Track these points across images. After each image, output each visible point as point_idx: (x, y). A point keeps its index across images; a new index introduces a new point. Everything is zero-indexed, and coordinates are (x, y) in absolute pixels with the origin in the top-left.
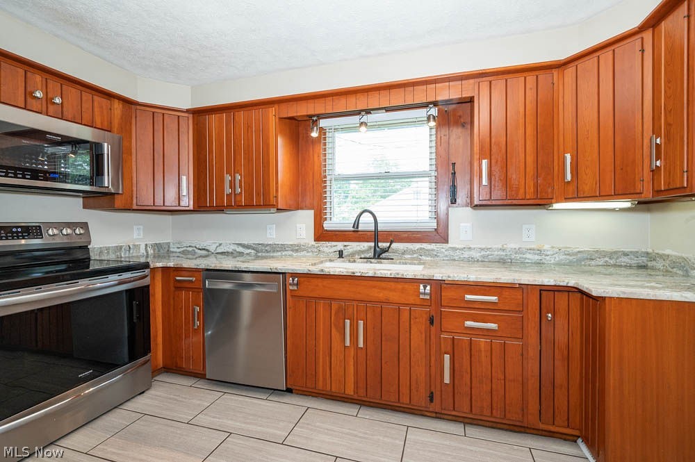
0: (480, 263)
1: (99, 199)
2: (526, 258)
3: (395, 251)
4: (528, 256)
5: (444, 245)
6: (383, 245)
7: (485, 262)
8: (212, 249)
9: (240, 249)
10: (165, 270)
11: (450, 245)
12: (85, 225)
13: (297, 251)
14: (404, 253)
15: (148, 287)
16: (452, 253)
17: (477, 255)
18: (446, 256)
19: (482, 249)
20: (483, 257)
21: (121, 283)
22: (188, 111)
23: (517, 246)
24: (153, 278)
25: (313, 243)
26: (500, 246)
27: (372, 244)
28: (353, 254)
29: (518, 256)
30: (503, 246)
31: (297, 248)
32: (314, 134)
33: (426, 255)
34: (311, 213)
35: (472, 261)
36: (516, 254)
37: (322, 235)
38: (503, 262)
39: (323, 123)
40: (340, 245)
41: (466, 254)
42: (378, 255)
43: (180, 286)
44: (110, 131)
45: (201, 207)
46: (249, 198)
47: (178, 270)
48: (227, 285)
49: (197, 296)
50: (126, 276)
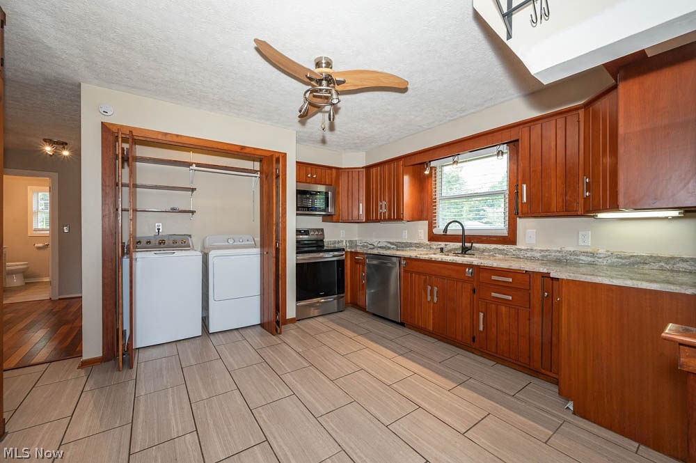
0: (540, 261)
1: (328, 218)
2: (580, 260)
3: (478, 249)
4: (582, 258)
5: (513, 247)
6: (468, 245)
7: (545, 260)
8: (375, 244)
9: (389, 245)
10: (351, 252)
11: (518, 246)
12: (322, 230)
14: (484, 251)
15: (344, 260)
16: (518, 253)
17: (538, 255)
18: (514, 255)
19: (542, 251)
20: (543, 256)
21: (334, 256)
22: (363, 168)
23: (572, 249)
24: (346, 257)
25: (428, 242)
26: (559, 249)
27: (461, 244)
28: (450, 251)
29: (573, 258)
30: (561, 249)
31: (418, 246)
32: (427, 172)
33: (499, 254)
34: (426, 222)
35: (532, 259)
36: (571, 255)
37: (433, 238)
38: (558, 262)
39: (433, 164)
40: (442, 244)
41: (529, 254)
42: (465, 251)
43: (357, 262)
44: (331, 185)
45: (368, 220)
46: (390, 215)
47: (357, 253)
48: (375, 262)
49: (363, 268)
50: (336, 253)
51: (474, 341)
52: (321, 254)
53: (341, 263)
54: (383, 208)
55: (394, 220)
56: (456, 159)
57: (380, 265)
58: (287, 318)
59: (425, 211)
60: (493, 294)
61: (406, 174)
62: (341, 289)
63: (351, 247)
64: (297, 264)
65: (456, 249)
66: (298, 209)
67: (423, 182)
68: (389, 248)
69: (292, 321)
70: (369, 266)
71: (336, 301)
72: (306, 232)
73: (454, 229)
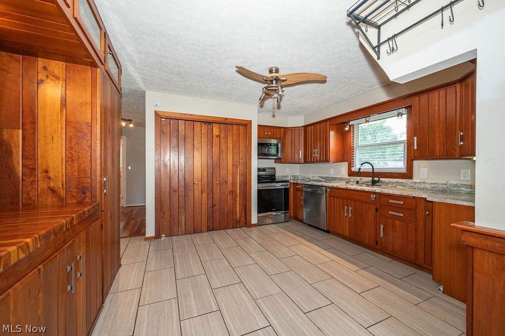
0: (430, 191)
1: (278, 160)
2: (461, 190)
3: (383, 182)
4: (463, 189)
5: (410, 181)
6: (376, 179)
7: (435, 190)
8: (311, 178)
9: (320, 179)
10: (293, 183)
11: (414, 180)
12: (274, 168)
13: (341, 180)
14: (388, 183)
15: (288, 188)
16: (414, 185)
17: (428, 186)
18: (411, 186)
19: (432, 183)
20: (432, 187)
21: (282, 186)
22: (302, 127)
23: (455, 183)
24: (290, 186)
25: (348, 177)
26: (445, 182)
27: (371, 178)
28: (363, 183)
29: (456, 189)
30: (447, 182)
31: (341, 179)
32: (347, 129)
33: (400, 186)
34: (347, 163)
35: (425, 189)
36: (454, 187)
37: (351, 174)
38: (444, 191)
39: (351, 123)
40: (358, 178)
41: (422, 186)
42: (374, 183)
43: (298, 190)
44: (280, 139)
45: (305, 162)
46: (320, 158)
47: (297, 184)
48: (309, 190)
49: (302, 194)
50: (283, 184)
51: (377, 244)
52: (274, 184)
53: (287, 190)
54: (316, 153)
55: (323, 161)
56: (368, 119)
57: (313, 192)
58: (252, 223)
59: (346, 155)
60: (390, 212)
61: (332, 130)
62: (287, 208)
63: (294, 180)
64: (258, 190)
65: (368, 182)
66: (258, 155)
67: (345, 137)
68: (320, 181)
69: (255, 225)
70: (305, 192)
71: (283, 215)
72: (264, 170)
73: (367, 168)
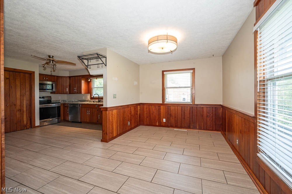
1: (53, 93)
8: (73, 101)
9: (78, 101)
12: (50, 97)
22: (68, 77)
24: (61, 105)
25: (90, 100)
31: (87, 101)
32: (89, 80)
34: (90, 94)
37: (92, 98)
39: (91, 79)
40: (94, 100)
42: (99, 101)
43: (65, 107)
44: (54, 82)
45: (70, 93)
46: (77, 92)
47: (65, 104)
48: (72, 106)
49: (68, 108)
50: (57, 104)
51: (98, 121)
52: (50, 104)
53: (59, 108)
54: (75, 90)
55: (79, 93)
57: (74, 107)
58: (36, 125)
59: (89, 91)
61: (83, 80)
62: (59, 115)
63: (63, 102)
64: (40, 108)
65: (97, 101)
66: (40, 89)
67: (88, 84)
68: (78, 102)
69: (38, 126)
71: (57, 119)
72: (43, 98)
73: (96, 96)
